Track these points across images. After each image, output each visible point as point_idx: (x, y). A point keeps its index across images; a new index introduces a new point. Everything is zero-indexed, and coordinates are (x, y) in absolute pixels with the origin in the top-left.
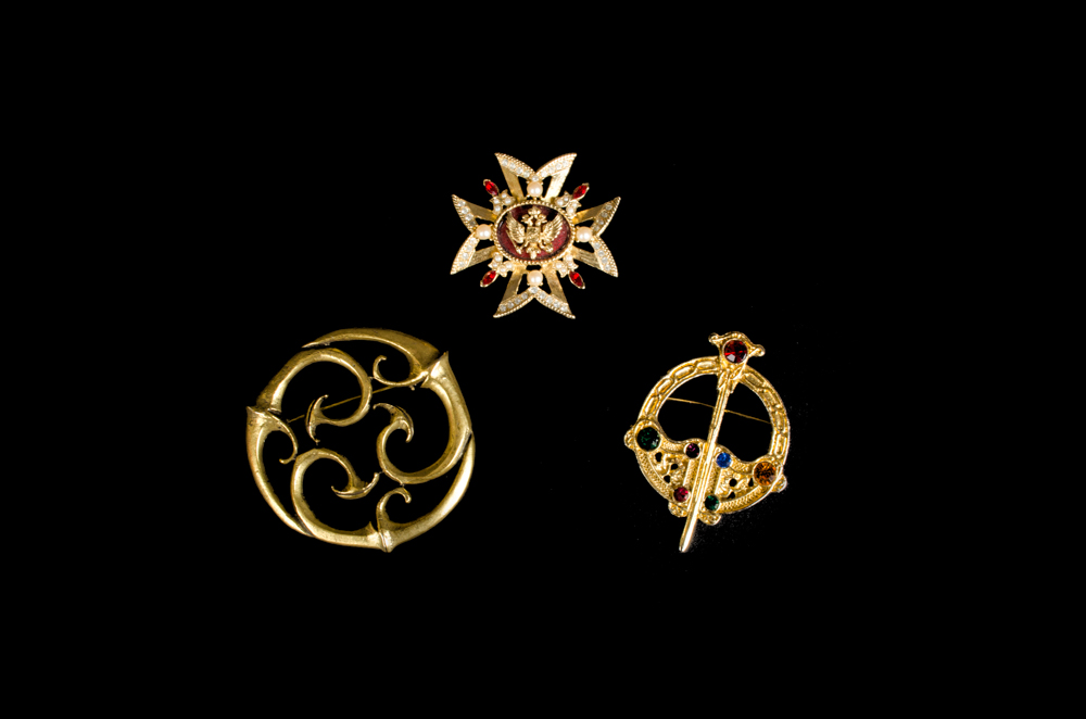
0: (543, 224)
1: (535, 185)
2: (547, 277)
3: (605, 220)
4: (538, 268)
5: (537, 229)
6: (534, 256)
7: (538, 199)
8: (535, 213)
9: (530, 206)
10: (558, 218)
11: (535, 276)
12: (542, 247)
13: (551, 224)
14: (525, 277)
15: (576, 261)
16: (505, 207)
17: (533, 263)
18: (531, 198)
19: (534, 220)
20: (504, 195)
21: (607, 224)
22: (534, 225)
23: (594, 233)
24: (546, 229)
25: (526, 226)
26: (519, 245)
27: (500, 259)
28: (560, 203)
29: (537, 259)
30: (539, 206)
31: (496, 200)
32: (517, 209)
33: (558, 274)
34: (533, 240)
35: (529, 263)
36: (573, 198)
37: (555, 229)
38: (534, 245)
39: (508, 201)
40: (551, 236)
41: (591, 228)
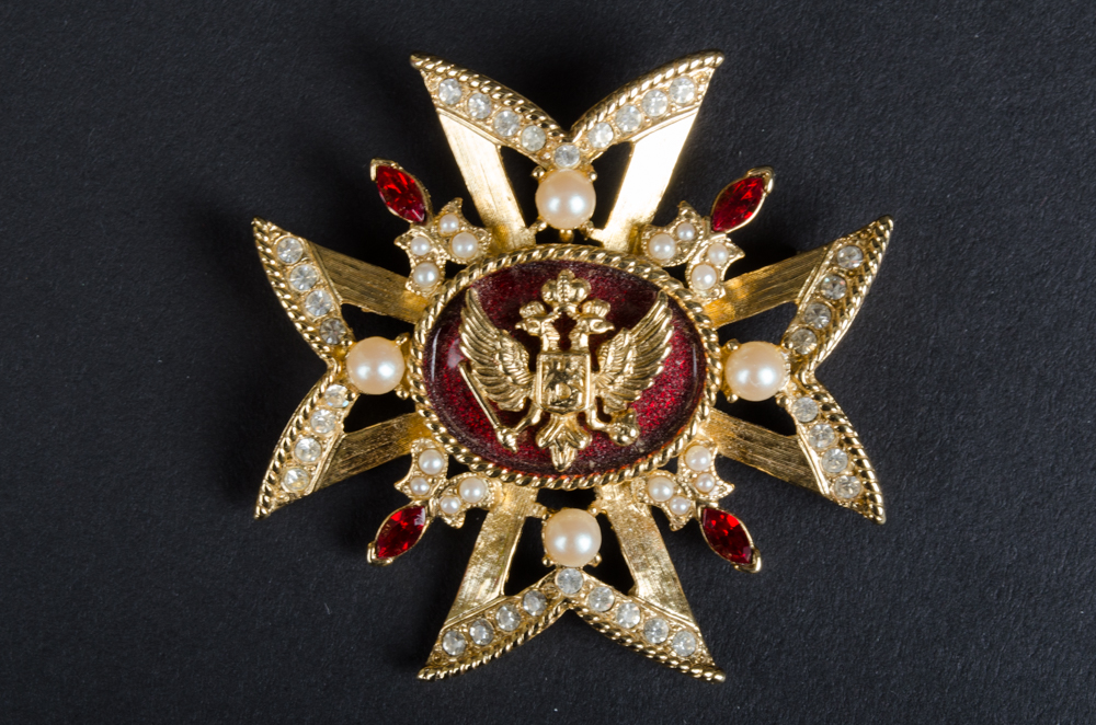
0: (597, 342)
1: (565, 188)
2: (617, 527)
3: (839, 309)
4: (583, 499)
5: (579, 363)
6: (565, 457)
7: (580, 238)
8: (566, 293)
9: (552, 270)
10: (659, 314)
11: (571, 531)
12: (598, 425)
13: (626, 338)
14: (532, 529)
15: (725, 467)
16: (452, 270)
17: (567, 484)
18: (549, 236)
19: (565, 325)
20: (450, 221)
21: (845, 325)
22: (565, 345)
23: (797, 365)
24: (609, 357)
25: (532, 345)
26: (510, 419)
27: (439, 464)
28: (663, 249)
29: (579, 469)
30: (581, 270)
31: (417, 243)
32: (502, 277)
33: (658, 514)
34: (565, 404)
35: (551, 483)
36: (715, 229)
37: (647, 358)
38: (568, 419)
39: (467, 247)
40: (630, 384)
41: (783, 345)
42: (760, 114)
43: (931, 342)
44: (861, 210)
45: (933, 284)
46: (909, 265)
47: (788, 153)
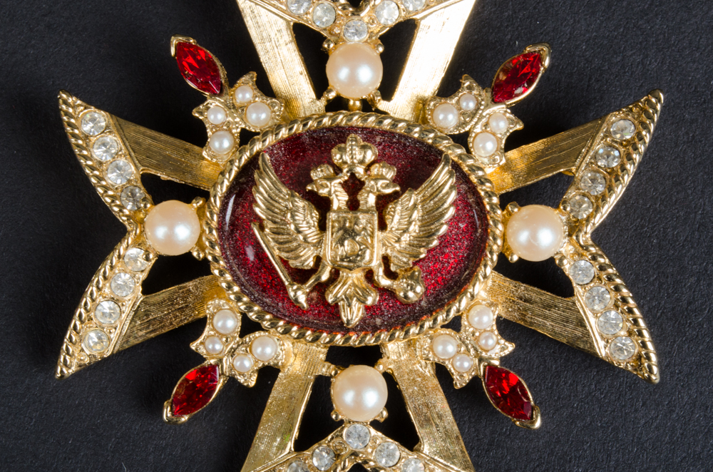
0: (384, 202)
1: (354, 57)
2: (403, 385)
3: (613, 176)
4: (370, 356)
5: (366, 220)
6: (353, 314)
7: (367, 106)
8: (355, 155)
9: (340, 135)
10: (442, 175)
11: (359, 386)
12: (385, 282)
13: (411, 198)
14: (322, 386)
15: (506, 327)
16: (246, 137)
17: (354, 340)
18: (338, 104)
19: (354, 186)
20: (245, 92)
21: (620, 191)
22: (353, 205)
23: (574, 228)
24: (396, 217)
25: (322, 204)
26: (301, 276)
27: (232, 324)
28: (447, 118)
29: (366, 326)
30: (369, 135)
31: (214, 113)
32: (293, 144)
33: (442, 373)
34: (352, 260)
35: (339, 340)
36: (495, 101)
37: (432, 217)
38: (356, 276)
39: (260, 115)
40: (415, 242)
41: (562, 207)
42: (535, 8)
43: (698, 217)
44: (630, 95)
45: (699, 163)
46: (677, 145)
47: (562, 43)
